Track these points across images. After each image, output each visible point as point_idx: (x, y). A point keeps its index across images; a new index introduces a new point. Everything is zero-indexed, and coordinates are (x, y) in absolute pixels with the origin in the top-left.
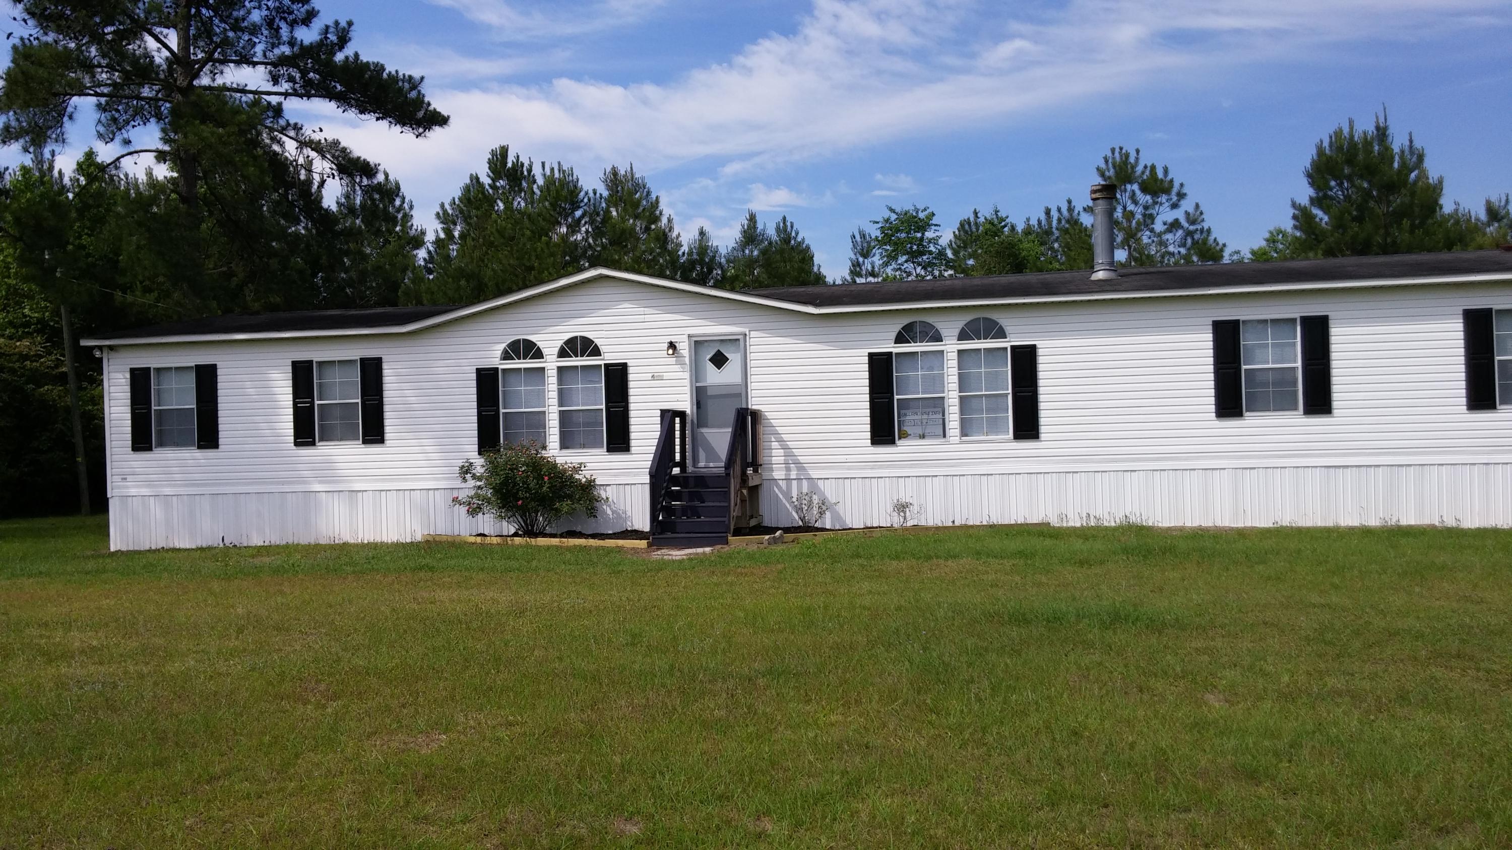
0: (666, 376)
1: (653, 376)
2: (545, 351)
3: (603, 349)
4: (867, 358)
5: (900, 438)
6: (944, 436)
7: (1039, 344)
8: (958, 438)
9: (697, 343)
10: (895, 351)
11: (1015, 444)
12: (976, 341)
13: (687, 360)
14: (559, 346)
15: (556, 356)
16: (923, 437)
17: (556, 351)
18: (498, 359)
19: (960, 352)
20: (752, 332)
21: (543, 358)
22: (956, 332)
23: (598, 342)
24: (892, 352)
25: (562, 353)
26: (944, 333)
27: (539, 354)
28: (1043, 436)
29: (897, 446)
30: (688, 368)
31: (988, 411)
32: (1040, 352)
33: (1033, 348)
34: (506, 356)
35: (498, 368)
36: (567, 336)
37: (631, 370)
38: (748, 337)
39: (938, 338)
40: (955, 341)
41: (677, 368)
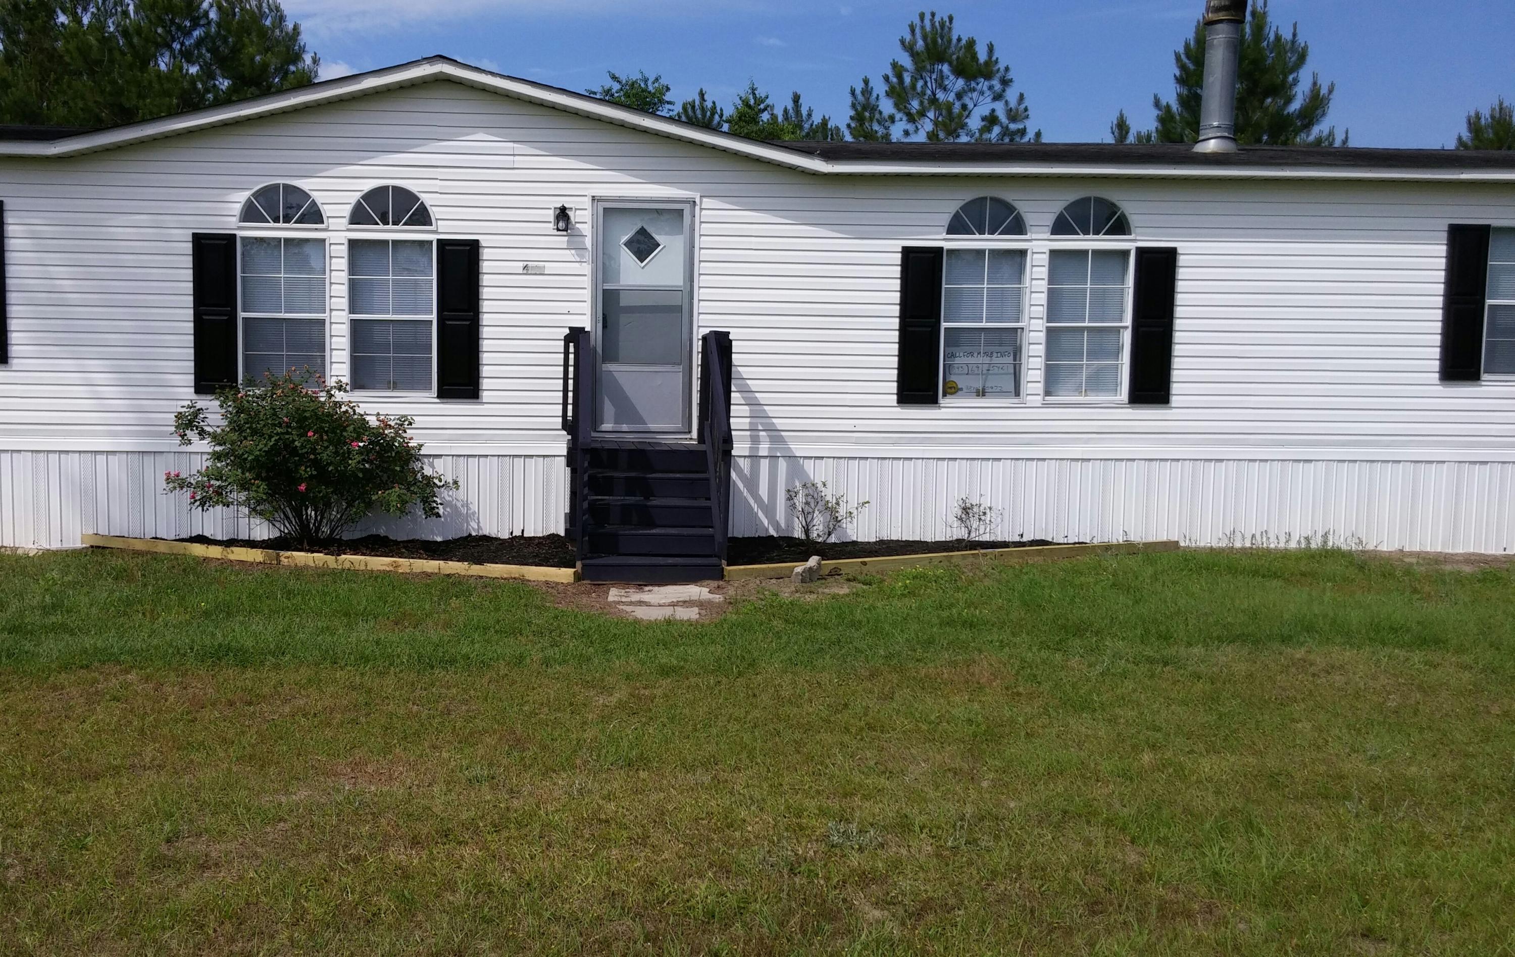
0: (550, 268)
1: (525, 267)
2: (326, 211)
3: (435, 213)
4: (900, 255)
5: (944, 395)
6: (1017, 394)
7: (1181, 247)
8: (1039, 398)
9: (608, 212)
10: (947, 245)
11: (1130, 410)
12: (1081, 236)
13: (588, 242)
14: (353, 201)
15: (345, 221)
16: (981, 393)
17: (347, 210)
18: (234, 219)
19: (1055, 254)
20: (704, 200)
21: (322, 222)
22: (1050, 219)
23: (427, 200)
24: (942, 248)
25: (358, 216)
26: (1029, 219)
27: (314, 216)
28: (1175, 400)
29: (940, 407)
30: (588, 256)
31: (1092, 355)
32: (1182, 260)
33: (1171, 254)
34: (250, 214)
35: (235, 235)
36: (368, 185)
37: (485, 254)
38: (697, 208)
39: (1018, 227)
40: (1048, 235)
41: (569, 255)
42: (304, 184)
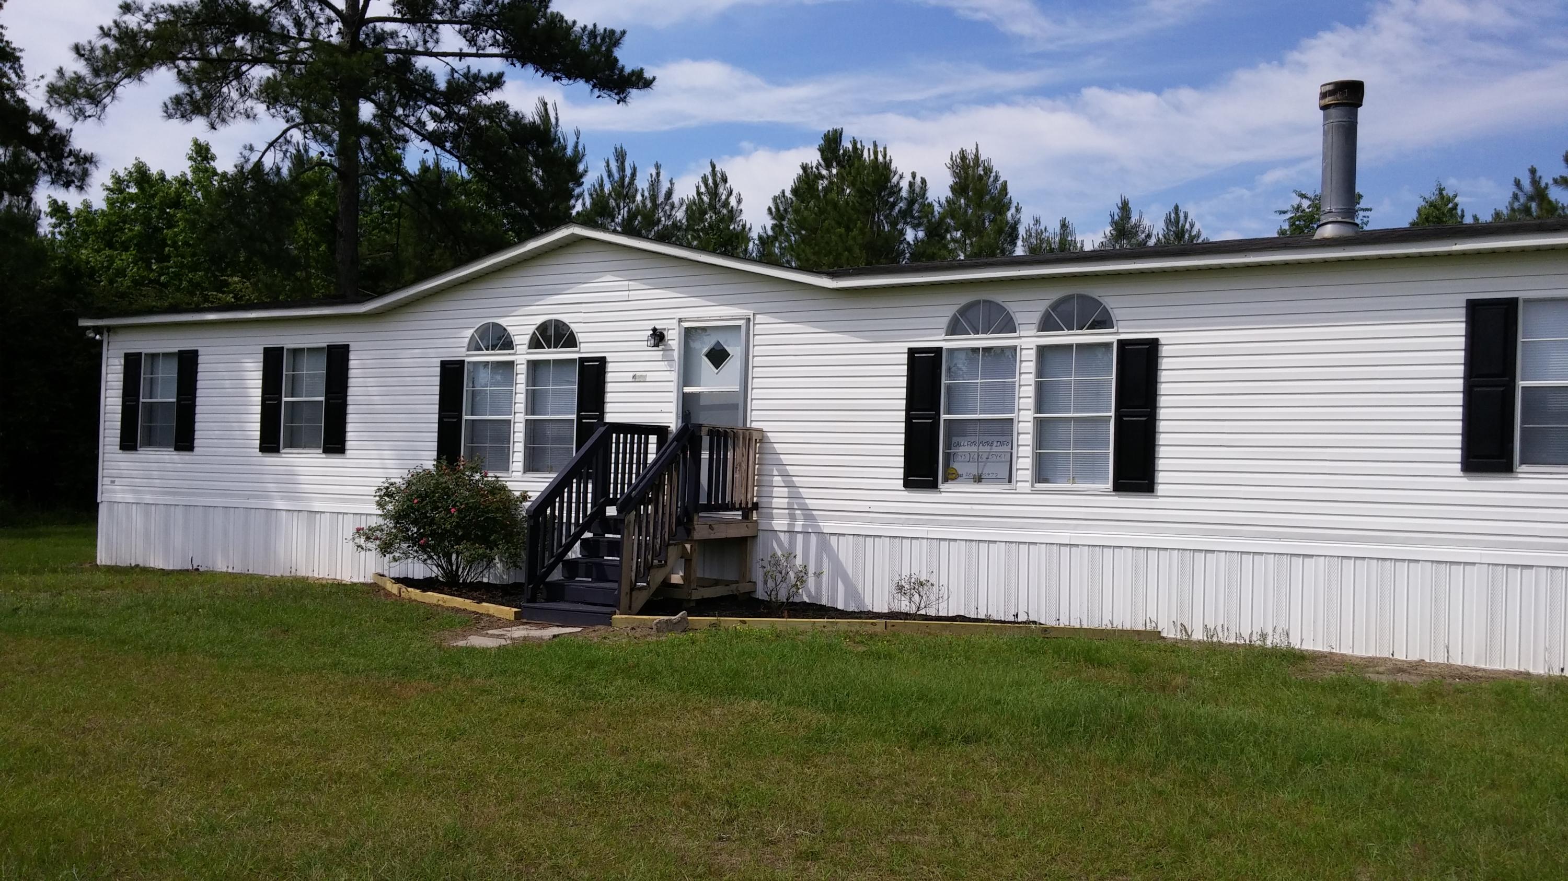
0: (650, 376)
1: (634, 377)
2: (517, 340)
3: (580, 337)
4: (906, 356)
5: (946, 480)
6: (1010, 481)
7: (1163, 337)
8: (1028, 485)
9: (688, 331)
10: (945, 345)
11: (1116, 498)
12: (1066, 332)
13: (676, 355)
14: (531, 332)
15: (526, 347)
16: (979, 479)
17: (526, 339)
18: (464, 350)
19: (1042, 351)
20: (758, 316)
21: (513, 349)
22: (1036, 317)
23: (574, 327)
24: (941, 348)
25: (535, 343)
26: (1018, 318)
27: (508, 344)
28: (1160, 489)
29: (941, 492)
30: (676, 365)
31: (1078, 443)
32: (1164, 351)
33: (1152, 346)
34: (474, 346)
35: (464, 361)
36: (540, 320)
37: (610, 367)
40: (1034, 332)
41: (663, 365)
42: (503, 322)
